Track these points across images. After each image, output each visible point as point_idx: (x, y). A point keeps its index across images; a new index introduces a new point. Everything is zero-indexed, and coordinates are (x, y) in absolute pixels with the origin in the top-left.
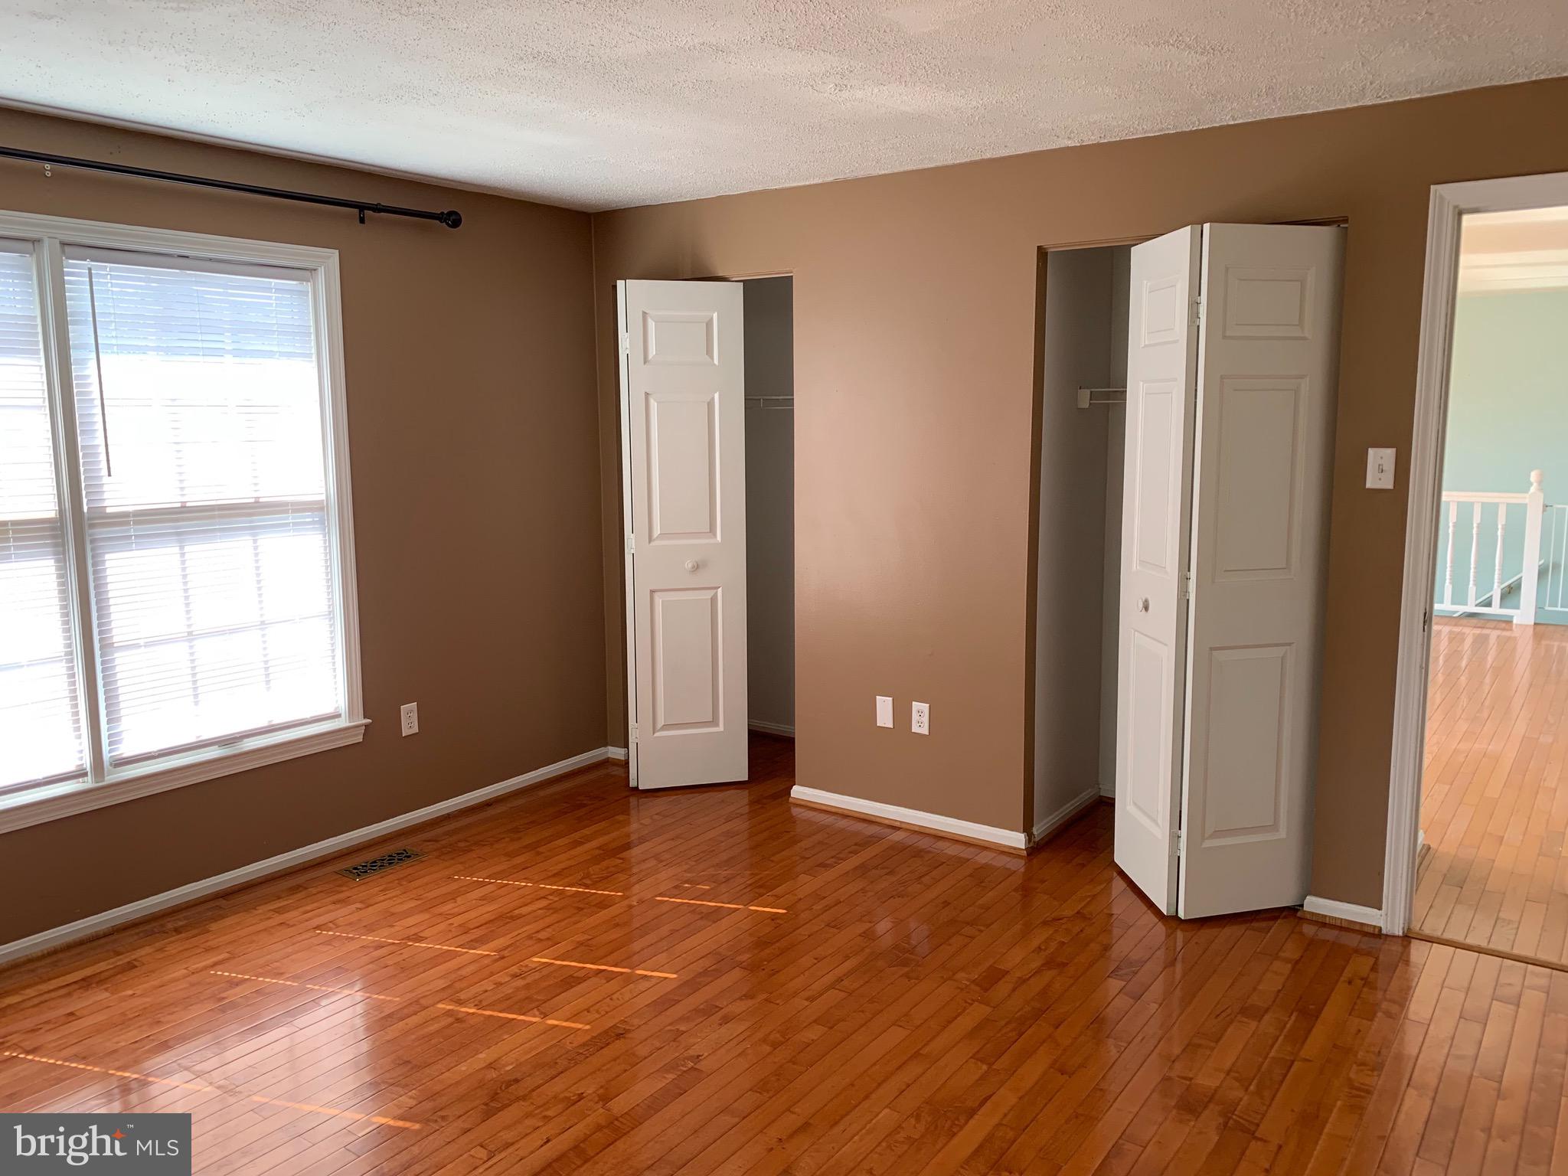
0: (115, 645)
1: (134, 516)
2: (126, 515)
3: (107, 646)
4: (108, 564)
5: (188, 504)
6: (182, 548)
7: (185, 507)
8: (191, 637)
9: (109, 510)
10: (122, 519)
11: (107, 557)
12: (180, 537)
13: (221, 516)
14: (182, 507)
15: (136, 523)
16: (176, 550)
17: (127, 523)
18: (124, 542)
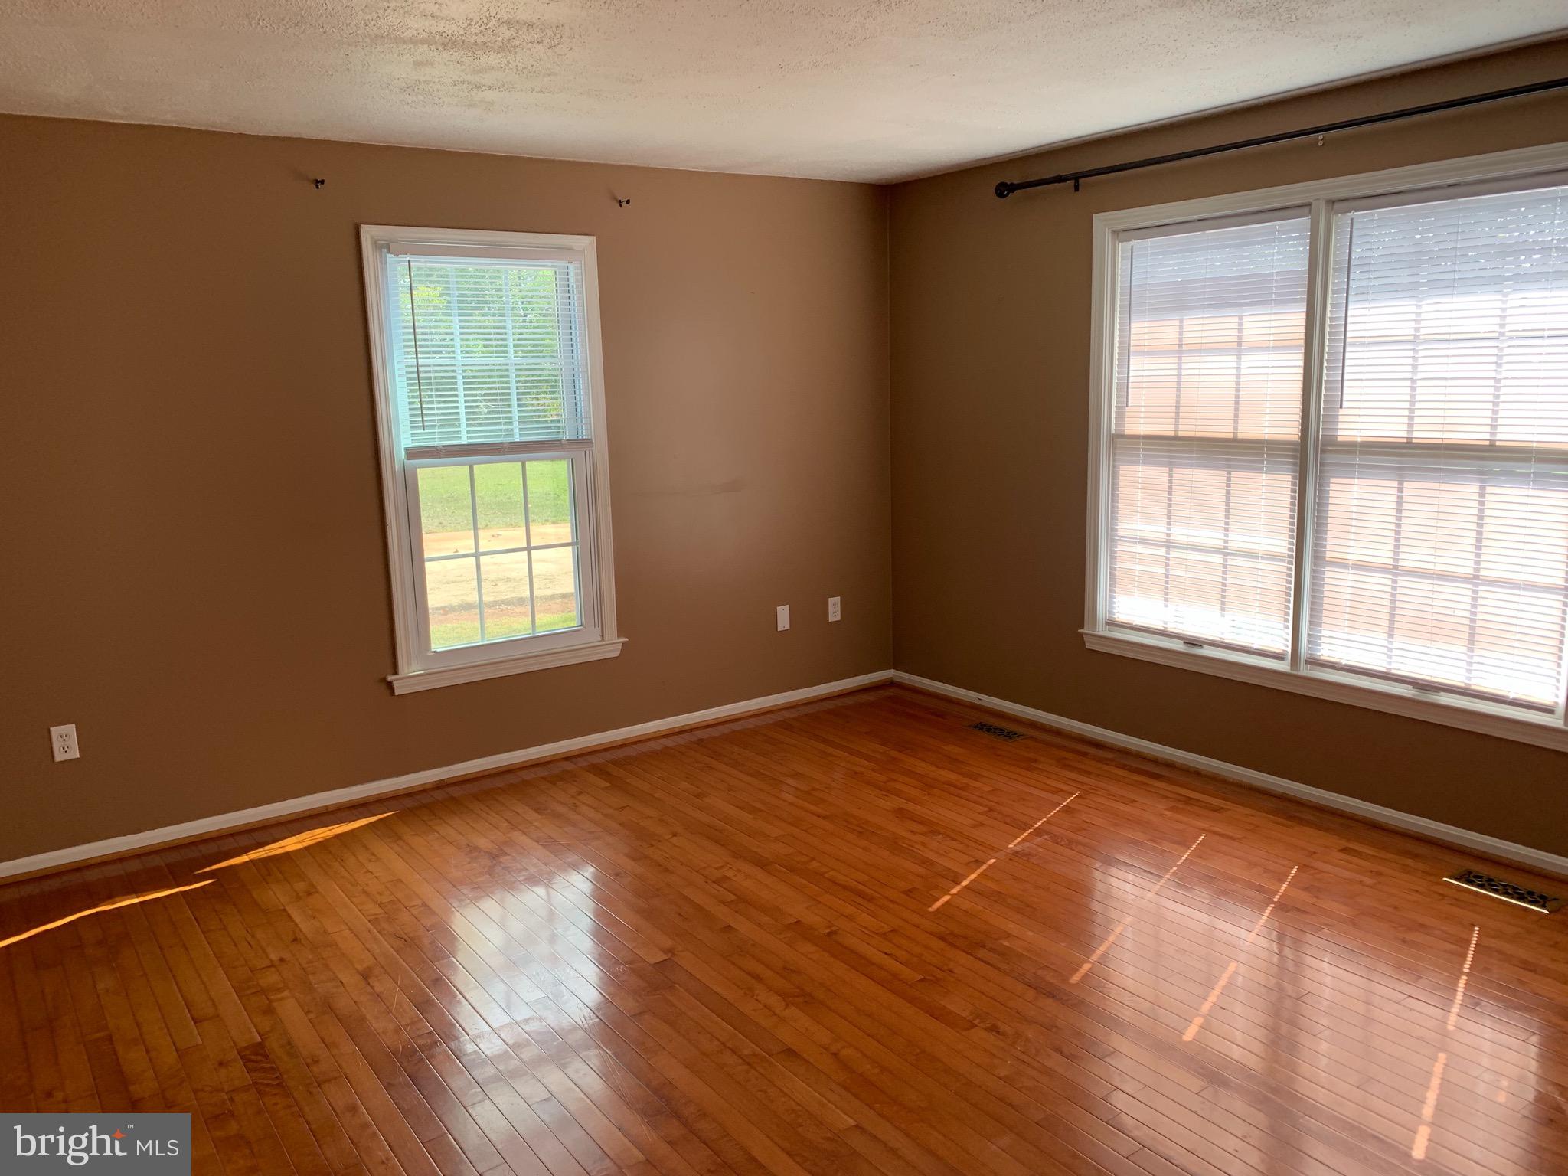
0: (1327, 559)
1: (1361, 447)
2: (1353, 444)
3: (1319, 558)
4: (1332, 486)
5: (1414, 441)
6: (1401, 483)
7: (1411, 443)
8: (1396, 570)
9: (1340, 439)
10: (1351, 448)
11: (1333, 480)
12: (1401, 473)
13: (1446, 456)
14: (1407, 443)
15: (1361, 453)
16: (1395, 484)
17: (1354, 452)
18: (1348, 471)
